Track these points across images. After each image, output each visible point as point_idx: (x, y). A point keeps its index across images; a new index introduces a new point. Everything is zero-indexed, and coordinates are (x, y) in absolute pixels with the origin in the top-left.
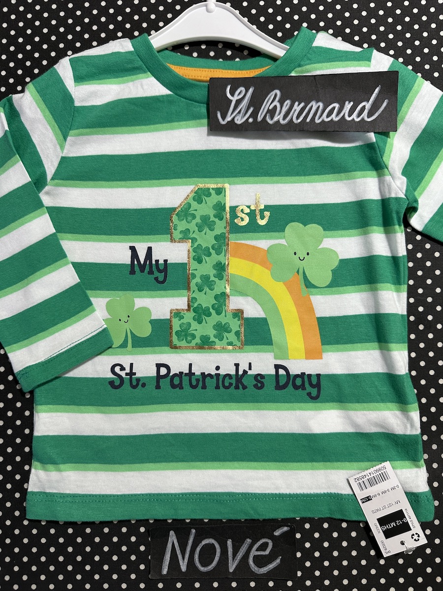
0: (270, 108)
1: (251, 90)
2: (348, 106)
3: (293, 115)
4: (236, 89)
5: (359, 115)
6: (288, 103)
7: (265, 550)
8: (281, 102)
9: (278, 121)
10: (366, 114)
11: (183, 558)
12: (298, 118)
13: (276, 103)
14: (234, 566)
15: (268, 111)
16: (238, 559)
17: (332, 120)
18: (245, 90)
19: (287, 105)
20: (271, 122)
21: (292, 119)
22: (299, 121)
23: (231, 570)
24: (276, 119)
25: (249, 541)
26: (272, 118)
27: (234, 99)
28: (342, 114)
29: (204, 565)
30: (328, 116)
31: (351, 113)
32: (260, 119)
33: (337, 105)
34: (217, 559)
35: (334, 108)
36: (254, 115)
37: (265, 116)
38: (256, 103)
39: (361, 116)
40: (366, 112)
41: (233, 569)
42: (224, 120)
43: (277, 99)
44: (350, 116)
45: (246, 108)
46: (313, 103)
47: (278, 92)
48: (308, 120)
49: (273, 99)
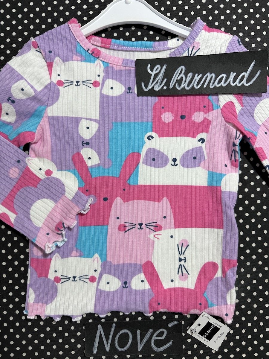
0: (178, 79)
1: (165, 67)
2: (232, 75)
3: (194, 83)
4: (154, 67)
5: (240, 82)
6: (190, 74)
7: (162, 336)
8: (186, 74)
9: (184, 88)
10: (245, 81)
11: (107, 343)
12: (197, 85)
13: (182, 75)
14: (141, 347)
15: (177, 81)
16: (144, 342)
17: (221, 85)
18: (160, 67)
19: (190, 76)
20: (179, 89)
21: (193, 86)
22: (199, 87)
23: (139, 350)
24: (182, 86)
25: (151, 330)
26: (180, 86)
27: (153, 73)
28: (228, 82)
29: (121, 347)
30: (218, 83)
32: (171, 86)
33: (224, 75)
34: (130, 342)
35: (223, 77)
36: (167, 84)
37: (175, 84)
38: (168, 75)
39: (242, 83)
40: (245, 79)
41: (141, 349)
42: (146, 88)
43: (183, 72)
44: (234, 82)
45: (162, 79)
46: (208, 74)
47: (183, 67)
48: (205, 86)
49: (179, 73)
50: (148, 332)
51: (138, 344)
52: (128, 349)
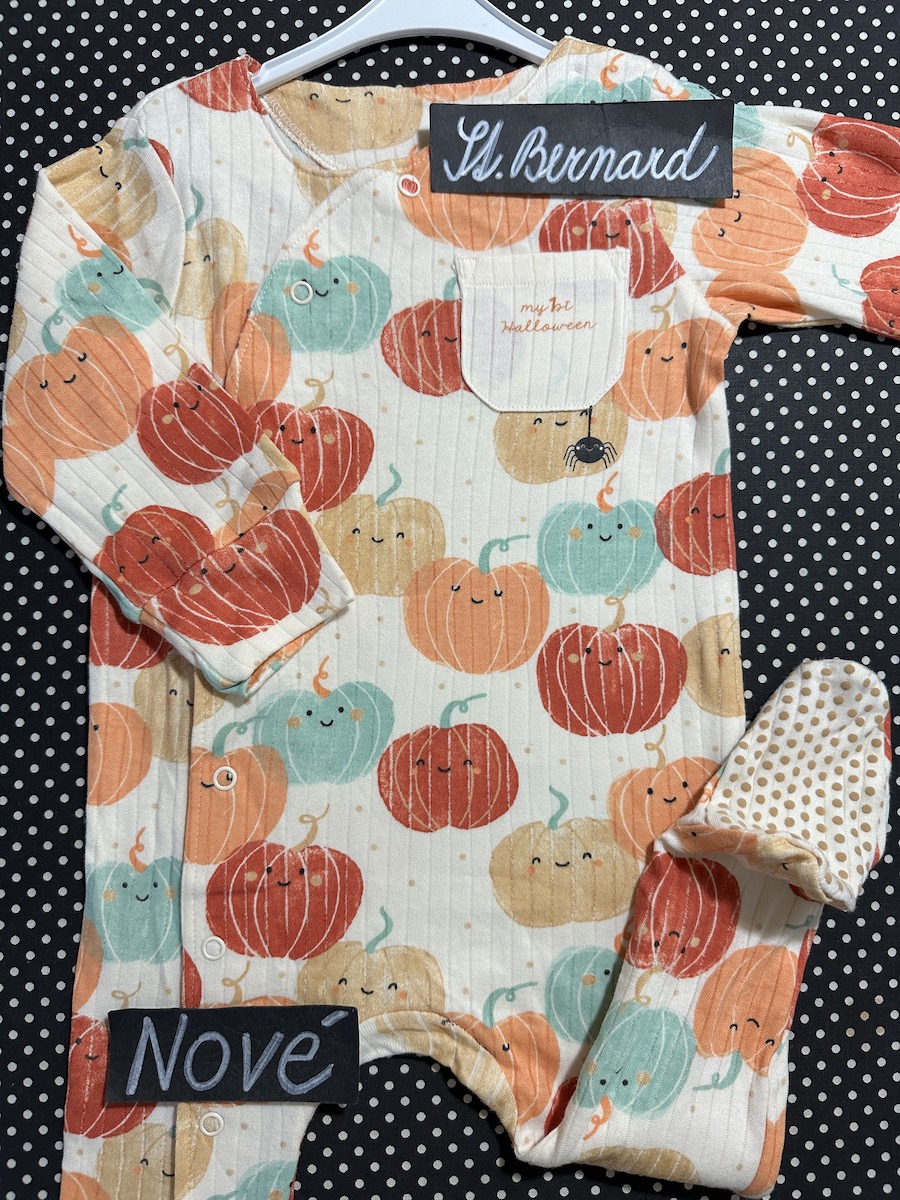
0: (530, 156)
1: (498, 126)
2: (656, 155)
3: (568, 167)
4: (474, 124)
5: (673, 170)
6: (559, 147)
7: (306, 1053)
8: (549, 147)
9: (544, 178)
10: (685, 170)
11: (165, 1068)
12: (575, 173)
13: (540, 148)
14: (253, 1081)
15: (527, 162)
16: (260, 1068)
17: (631, 177)
18: (488, 126)
19: (558, 152)
20: (532, 180)
21: (566, 174)
22: (578, 178)
23: (246, 1089)
24: (540, 174)
26: (534, 173)
28: (646, 169)
29: (199, 1078)
30: (624, 172)
31: (660, 167)
32: (514, 173)
33: (638, 154)
34: (223, 1068)
35: (633, 159)
36: (505, 167)
37: (523, 169)
38: (507, 147)
39: (677, 173)
40: (683, 166)
41: (251, 1084)
42: (454, 174)
43: (542, 142)
44: (658, 171)
45: (491, 156)
46: (600, 149)
47: (543, 130)
48: (592, 177)
49: (534, 142)
50: (272, 1041)
51: (246, 1071)
52: (218, 1085)
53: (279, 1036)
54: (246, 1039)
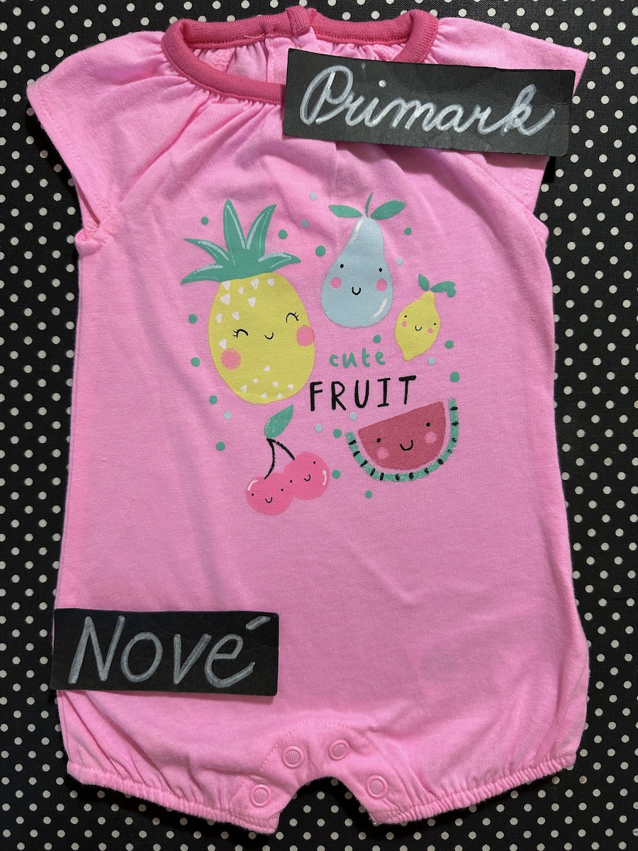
50: (200, 642)
51: (175, 668)
52: (151, 678)
53: (207, 637)
54: (177, 640)
